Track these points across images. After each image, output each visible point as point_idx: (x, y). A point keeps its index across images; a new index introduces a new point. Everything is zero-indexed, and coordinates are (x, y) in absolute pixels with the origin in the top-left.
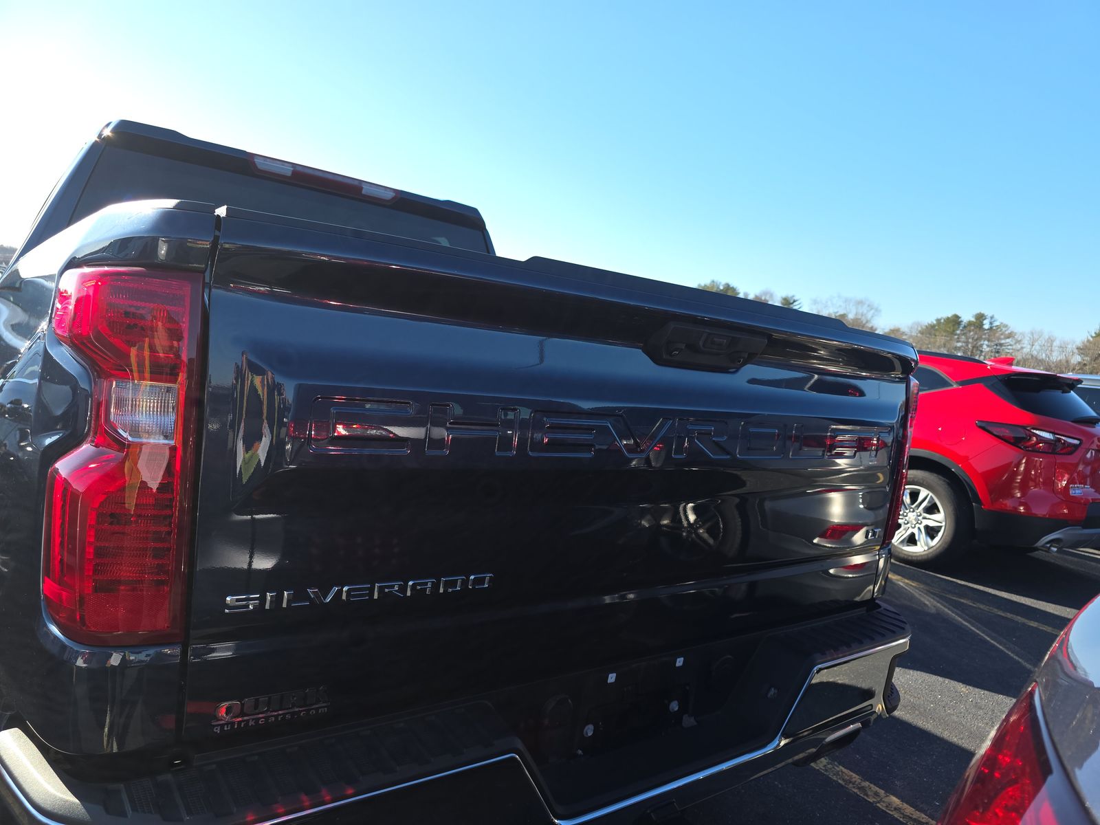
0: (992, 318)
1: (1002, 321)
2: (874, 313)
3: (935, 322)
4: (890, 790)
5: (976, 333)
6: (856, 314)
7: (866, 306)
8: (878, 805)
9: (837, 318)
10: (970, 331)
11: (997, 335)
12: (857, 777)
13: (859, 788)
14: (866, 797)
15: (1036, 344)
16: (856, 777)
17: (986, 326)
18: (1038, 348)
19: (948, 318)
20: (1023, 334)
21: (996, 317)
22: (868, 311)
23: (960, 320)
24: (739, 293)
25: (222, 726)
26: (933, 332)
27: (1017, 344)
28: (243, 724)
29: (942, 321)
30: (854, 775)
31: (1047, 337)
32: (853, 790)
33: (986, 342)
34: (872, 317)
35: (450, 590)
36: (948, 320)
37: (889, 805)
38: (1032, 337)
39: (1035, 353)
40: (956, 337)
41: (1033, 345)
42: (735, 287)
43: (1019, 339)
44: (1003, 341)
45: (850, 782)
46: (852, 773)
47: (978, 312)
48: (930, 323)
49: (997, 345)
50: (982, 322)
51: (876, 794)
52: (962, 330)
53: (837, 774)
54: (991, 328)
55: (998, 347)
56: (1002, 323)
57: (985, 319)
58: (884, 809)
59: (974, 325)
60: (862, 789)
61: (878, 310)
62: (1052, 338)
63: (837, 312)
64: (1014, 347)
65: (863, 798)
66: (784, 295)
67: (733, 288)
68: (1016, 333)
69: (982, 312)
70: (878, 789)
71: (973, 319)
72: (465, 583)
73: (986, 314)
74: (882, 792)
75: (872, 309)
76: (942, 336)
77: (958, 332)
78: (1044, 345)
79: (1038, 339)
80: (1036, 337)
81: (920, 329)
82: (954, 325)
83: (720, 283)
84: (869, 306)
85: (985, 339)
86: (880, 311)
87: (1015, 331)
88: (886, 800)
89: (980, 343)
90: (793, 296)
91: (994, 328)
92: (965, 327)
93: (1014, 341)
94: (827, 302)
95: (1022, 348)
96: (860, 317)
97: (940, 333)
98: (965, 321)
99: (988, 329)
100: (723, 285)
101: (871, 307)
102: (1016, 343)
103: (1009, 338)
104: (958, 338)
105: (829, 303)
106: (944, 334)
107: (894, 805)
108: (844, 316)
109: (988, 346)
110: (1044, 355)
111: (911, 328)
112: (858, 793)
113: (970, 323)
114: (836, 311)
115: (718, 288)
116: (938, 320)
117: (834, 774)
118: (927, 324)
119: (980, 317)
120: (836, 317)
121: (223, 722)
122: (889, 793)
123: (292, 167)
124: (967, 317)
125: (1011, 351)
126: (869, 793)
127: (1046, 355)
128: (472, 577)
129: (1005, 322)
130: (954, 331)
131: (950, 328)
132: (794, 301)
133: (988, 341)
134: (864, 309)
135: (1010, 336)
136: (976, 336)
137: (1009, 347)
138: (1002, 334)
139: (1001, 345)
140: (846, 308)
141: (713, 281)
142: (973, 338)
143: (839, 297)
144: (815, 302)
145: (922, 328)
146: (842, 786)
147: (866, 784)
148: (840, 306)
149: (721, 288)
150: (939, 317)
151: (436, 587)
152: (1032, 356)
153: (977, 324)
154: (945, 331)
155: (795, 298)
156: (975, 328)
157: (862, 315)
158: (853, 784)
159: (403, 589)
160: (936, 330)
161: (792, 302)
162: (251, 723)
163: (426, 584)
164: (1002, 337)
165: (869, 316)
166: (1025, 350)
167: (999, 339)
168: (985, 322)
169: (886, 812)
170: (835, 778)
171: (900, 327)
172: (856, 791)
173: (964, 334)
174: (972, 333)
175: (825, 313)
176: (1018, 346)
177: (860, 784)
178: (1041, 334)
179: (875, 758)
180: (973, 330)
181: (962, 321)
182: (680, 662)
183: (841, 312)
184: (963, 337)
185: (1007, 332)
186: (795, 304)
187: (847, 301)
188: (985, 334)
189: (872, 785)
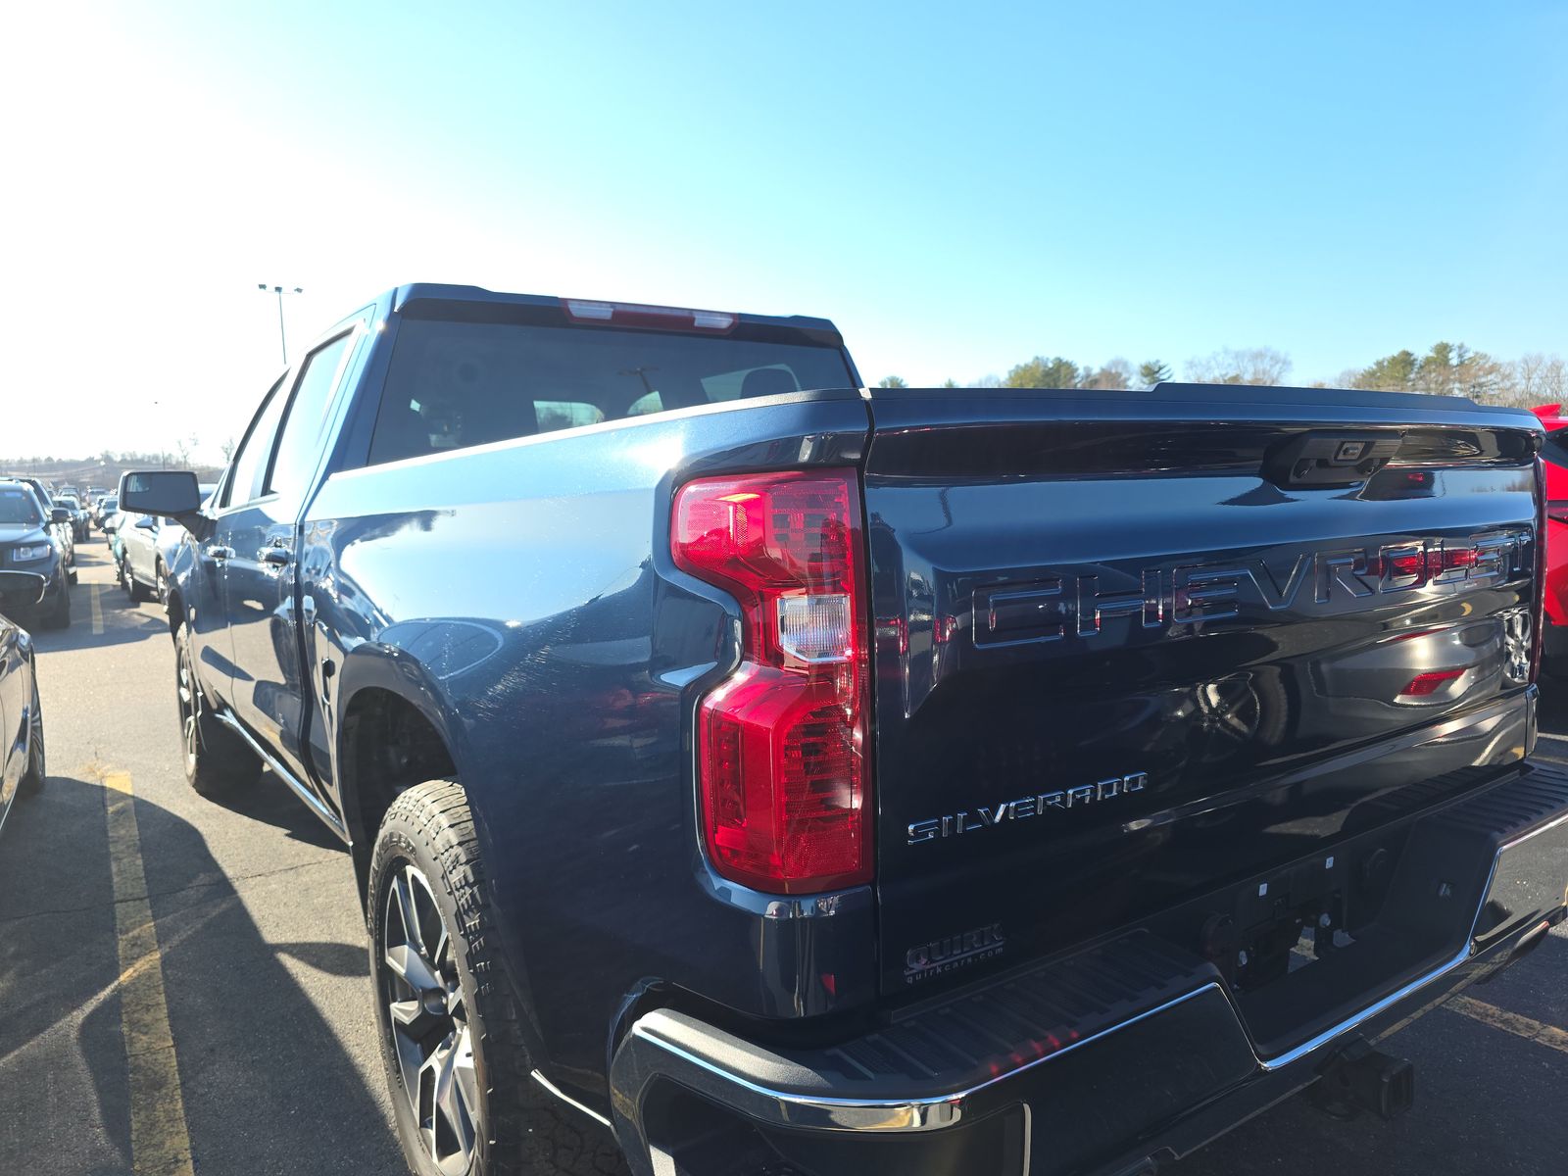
0: (1461, 347)
1: (1478, 350)
2: (1281, 368)
3: (1374, 367)
4: (1547, 1020)
5: (1440, 374)
6: (1255, 374)
7: (1268, 358)
8: (1537, 1039)
9: (1228, 383)
10: (1430, 372)
11: (1473, 371)
12: (1495, 1008)
13: (1502, 1022)
14: (1516, 1032)
15: (1534, 376)
16: (1493, 1009)
17: (1454, 361)
18: (1537, 381)
19: (1394, 358)
20: (1511, 364)
21: (1467, 345)
22: (1271, 366)
23: (1412, 358)
24: (1077, 369)
25: (914, 975)
26: (1374, 382)
27: (1506, 381)
28: (932, 971)
29: (1385, 364)
30: (1489, 1006)
31: (1550, 363)
32: (1496, 1025)
33: (1457, 385)
34: (1280, 373)
35: (1107, 796)
36: (1394, 361)
37: (1552, 1039)
38: (1525, 366)
39: (1534, 390)
40: (1410, 384)
41: (1529, 378)
42: (1070, 361)
43: (1507, 373)
44: (1483, 380)
45: (1487, 1015)
46: (1485, 1004)
47: (1438, 341)
48: (1367, 369)
49: (1474, 387)
50: (1446, 357)
51: (1529, 1027)
52: (1417, 373)
53: (1464, 1006)
54: (1462, 363)
55: (1477, 390)
56: (1477, 353)
57: (1450, 351)
58: (1547, 1044)
59: (1435, 362)
60: (1505, 1022)
61: (1286, 363)
62: (1557, 364)
63: (1226, 375)
64: (1501, 385)
65: (1513, 1034)
66: (1143, 362)
67: (1067, 363)
68: (1501, 365)
69: (1445, 342)
70: (1528, 1020)
71: (1432, 354)
72: (1120, 784)
73: (1451, 344)
74: (1536, 1024)
75: (1277, 363)
76: (1389, 385)
77: (1412, 376)
78: (1547, 376)
79: (1536, 369)
80: (1532, 366)
81: (1353, 380)
82: (1403, 368)
83: (1048, 359)
84: (1272, 358)
85: (1454, 381)
86: (1290, 363)
87: (1499, 362)
88: (1545, 1032)
89: (1447, 388)
90: (1158, 361)
91: (1466, 362)
92: (1421, 367)
93: (1500, 377)
94: (1209, 362)
95: (1514, 385)
96: (1261, 376)
97: (1385, 382)
98: (1420, 359)
99: (1458, 365)
100: (1052, 362)
101: (1275, 359)
102: (1503, 380)
103: (1491, 373)
104: (1413, 385)
105: (1213, 363)
106: (1392, 382)
107: (1559, 1038)
108: (1236, 378)
109: (1461, 390)
110: (1548, 391)
111: (1341, 381)
112: (1504, 1028)
113: (1428, 361)
114: (1224, 372)
115: (1046, 366)
116: (1379, 364)
117: (1461, 1008)
118: (1362, 372)
119: (1443, 349)
120: (1225, 381)
121: (914, 971)
122: (1546, 1023)
123: (612, 307)
124: (1422, 351)
125: (1497, 392)
126: (1519, 1027)
127: (1552, 390)
128: (1127, 779)
129: (1482, 350)
130: (1405, 375)
131: (1398, 373)
132: (1160, 369)
133: (1460, 382)
134: (1266, 364)
135: (1493, 369)
136: (1441, 379)
137: (1494, 387)
138: (1479, 370)
139: (1481, 385)
140: (1239, 366)
141: (1037, 358)
142: (1436, 382)
143: (1226, 351)
144: (1191, 365)
145: (1356, 379)
146: (1478, 1021)
147: (1511, 1015)
148: (1230, 365)
149: (1050, 365)
150: (1380, 358)
151: (1094, 792)
152: (1530, 394)
153: (1438, 361)
154: (1392, 378)
155: (1161, 364)
156: (1437, 367)
157: (1264, 373)
158: (1492, 1017)
159: (1064, 801)
160: (1379, 378)
161: (1156, 369)
162: (939, 970)
163: (1084, 791)
164: (1481, 373)
165: (1275, 372)
166: (1518, 387)
167: (1476, 377)
168: (1451, 355)
169: (1550, 1048)
170: (1463, 1012)
171: (1323, 382)
172: (1499, 1025)
173: (1421, 378)
174: (1433, 375)
175: (1208, 379)
176: (1508, 384)
177: (1501, 1016)
178: (1539, 360)
179: (1507, 981)
180: (1435, 371)
181: (1415, 360)
182: (1329, 863)
183: (1232, 373)
184: (1421, 382)
185: (1487, 366)
186: (1161, 372)
187: (1238, 356)
188: (1454, 373)
189: (1519, 1017)
